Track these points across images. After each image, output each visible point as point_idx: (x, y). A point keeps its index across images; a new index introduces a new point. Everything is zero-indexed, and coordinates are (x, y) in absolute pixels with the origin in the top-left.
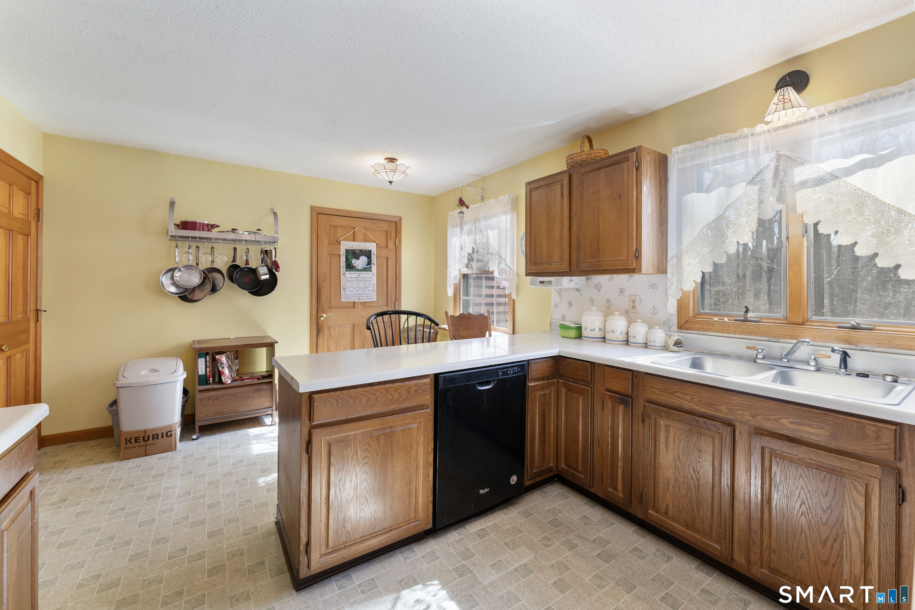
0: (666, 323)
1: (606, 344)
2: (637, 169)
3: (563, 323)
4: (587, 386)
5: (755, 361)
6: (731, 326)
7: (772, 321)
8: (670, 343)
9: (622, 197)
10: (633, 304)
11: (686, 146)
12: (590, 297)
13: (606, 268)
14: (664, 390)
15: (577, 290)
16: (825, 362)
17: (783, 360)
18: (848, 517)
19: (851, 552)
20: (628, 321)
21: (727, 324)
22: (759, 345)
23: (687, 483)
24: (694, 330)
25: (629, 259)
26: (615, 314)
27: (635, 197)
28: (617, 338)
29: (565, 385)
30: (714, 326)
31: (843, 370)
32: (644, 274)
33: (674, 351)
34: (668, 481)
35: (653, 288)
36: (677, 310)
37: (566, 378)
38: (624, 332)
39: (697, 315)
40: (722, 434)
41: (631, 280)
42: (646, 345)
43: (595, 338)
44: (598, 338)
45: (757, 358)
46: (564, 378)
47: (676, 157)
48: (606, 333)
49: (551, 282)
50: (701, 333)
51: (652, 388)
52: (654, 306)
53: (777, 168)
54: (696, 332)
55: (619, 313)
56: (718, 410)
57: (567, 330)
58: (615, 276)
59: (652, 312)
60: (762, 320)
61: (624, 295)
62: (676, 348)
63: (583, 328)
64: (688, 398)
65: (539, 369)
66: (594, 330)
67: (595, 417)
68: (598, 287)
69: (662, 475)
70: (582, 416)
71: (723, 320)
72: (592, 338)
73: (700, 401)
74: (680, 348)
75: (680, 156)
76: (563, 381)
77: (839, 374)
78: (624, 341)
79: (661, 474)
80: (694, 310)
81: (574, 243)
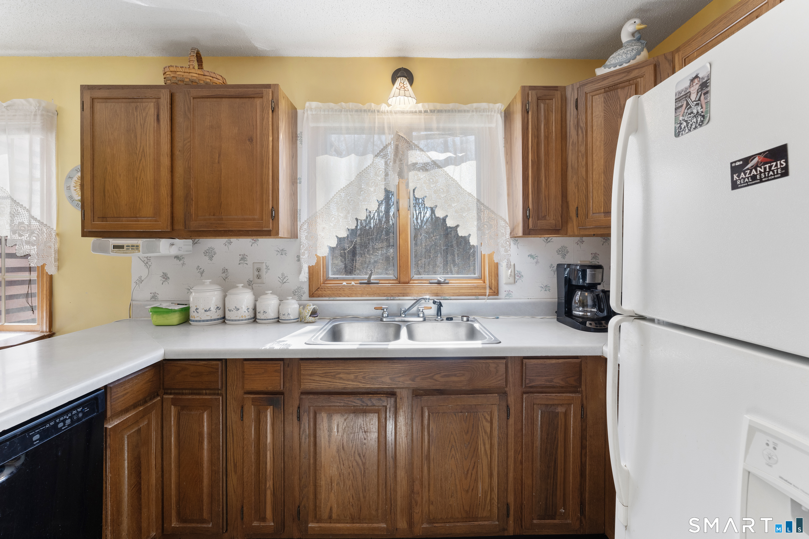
0: (296, 292)
1: (227, 327)
2: (273, 111)
3: (157, 304)
4: (214, 394)
5: (382, 320)
6: (359, 289)
7: (388, 282)
8: (307, 314)
9: (254, 141)
10: (258, 273)
11: (320, 104)
12: (198, 267)
13: (231, 229)
14: (324, 375)
15: (177, 257)
16: (427, 312)
17: (402, 315)
18: (481, 445)
19: (483, 472)
20: (254, 294)
21: (356, 288)
22: (383, 304)
23: (352, 472)
24: (325, 297)
25: (264, 218)
26: (237, 287)
27: (271, 144)
28: (242, 317)
29: (174, 402)
30: (344, 290)
31: (439, 317)
32: (281, 238)
33: (311, 321)
34: (331, 480)
35: (282, 254)
36: (308, 276)
37: (176, 391)
38: (251, 307)
39: (326, 280)
40: (386, 407)
41: (255, 244)
42: (278, 320)
43: (211, 320)
44: (215, 320)
45: (383, 317)
46: (173, 391)
47: (309, 112)
48: (227, 312)
49: (137, 246)
50: (332, 299)
51: (311, 375)
52: (283, 274)
53: (397, 147)
54: (327, 298)
55: (243, 285)
56: (383, 382)
57: (165, 315)
58: (234, 240)
59: (281, 281)
60: (381, 282)
61: (246, 262)
62: (313, 318)
63: (192, 310)
64: (352, 376)
65: (128, 393)
66: (209, 310)
67: (228, 434)
68: (210, 254)
69: (324, 475)
70: (208, 439)
71: (351, 284)
72: (207, 321)
73: (364, 378)
74: (316, 318)
75: (314, 113)
76: (171, 396)
77: (437, 320)
78: (251, 319)
79: (322, 475)
80: (323, 276)
81: (179, 192)
